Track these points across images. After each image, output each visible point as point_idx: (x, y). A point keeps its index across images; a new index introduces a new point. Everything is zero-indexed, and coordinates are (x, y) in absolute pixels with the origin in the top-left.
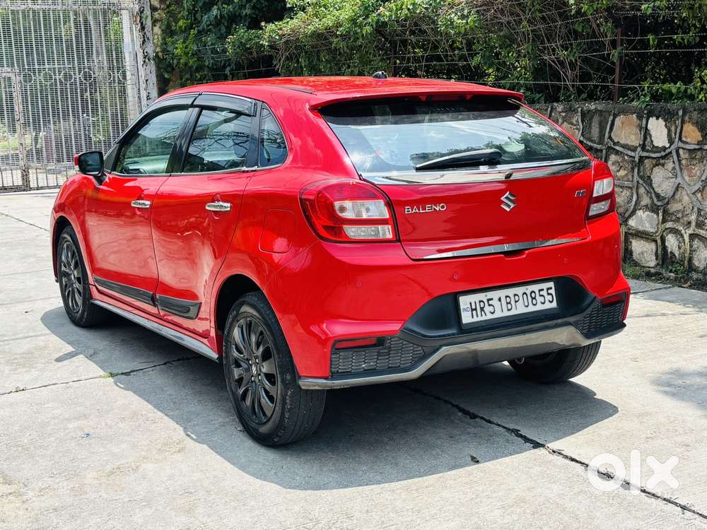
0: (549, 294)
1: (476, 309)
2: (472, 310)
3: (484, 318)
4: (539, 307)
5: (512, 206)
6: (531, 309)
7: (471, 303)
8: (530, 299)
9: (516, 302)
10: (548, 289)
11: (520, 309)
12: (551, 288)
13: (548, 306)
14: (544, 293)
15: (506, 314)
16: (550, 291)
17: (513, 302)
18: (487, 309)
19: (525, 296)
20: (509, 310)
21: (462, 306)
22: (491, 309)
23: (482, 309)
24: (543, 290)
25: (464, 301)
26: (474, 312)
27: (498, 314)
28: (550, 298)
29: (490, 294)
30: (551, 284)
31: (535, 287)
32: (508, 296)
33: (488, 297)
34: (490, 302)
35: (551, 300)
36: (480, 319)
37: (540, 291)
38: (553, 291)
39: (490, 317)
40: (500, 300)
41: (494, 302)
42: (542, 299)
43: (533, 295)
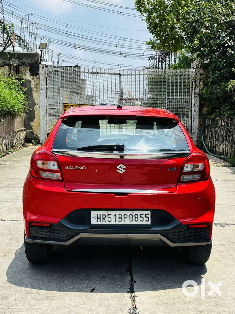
0: (146, 217)
1: (100, 218)
2: (98, 218)
3: (104, 223)
4: (139, 223)
5: (124, 171)
6: (134, 223)
7: (97, 215)
8: (134, 218)
9: (125, 218)
10: (146, 214)
11: (127, 222)
12: (148, 214)
13: (144, 223)
14: (144, 216)
15: (118, 223)
16: (147, 216)
17: (123, 218)
18: (107, 219)
19: (131, 216)
20: (119, 221)
21: (92, 215)
22: (109, 219)
23: (104, 219)
24: (143, 214)
25: (94, 214)
27: (113, 222)
28: (147, 219)
29: (110, 212)
30: (149, 212)
31: (139, 213)
32: (120, 215)
33: (109, 213)
34: (109, 216)
35: (147, 220)
36: (101, 223)
37: (141, 214)
38: (149, 216)
39: (107, 223)
40: (115, 215)
41: (112, 216)
42: (142, 219)
43: (136, 216)
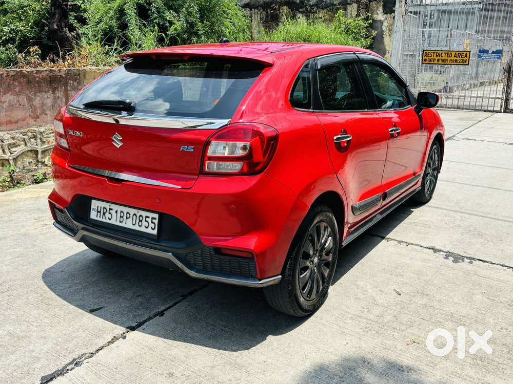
0: (152, 222)
1: (100, 212)
2: (98, 212)
3: (104, 220)
4: (143, 229)
5: (121, 144)
6: (136, 228)
7: (98, 207)
8: (138, 220)
9: (127, 218)
10: (153, 218)
11: (128, 224)
12: (155, 219)
13: (149, 231)
14: (149, 220)
15: (118, 223)
16: (154, 221)
17: (125, 218)
18: (107, 215)
19: (135, 216)
20: (120, 222)
21: (93, 206)
22: (110, 216)
23: (104, 214)
24: (149, 217)
25: (95, 204)
26: (99, 214)
27: (113, 222)
28: (153, 226)
30: (156, 216)
31: (144, 214)
32: (122, 212)
33: (111, 207)
34: (110, 211)
35: (153, 228)
36: (101, 219)
37: (146, 217)
38: (156, 222)
39: (107, 221)
40: (116, 212)
41: (113, 212)
42: (146, 224)
43: (141, 218)
